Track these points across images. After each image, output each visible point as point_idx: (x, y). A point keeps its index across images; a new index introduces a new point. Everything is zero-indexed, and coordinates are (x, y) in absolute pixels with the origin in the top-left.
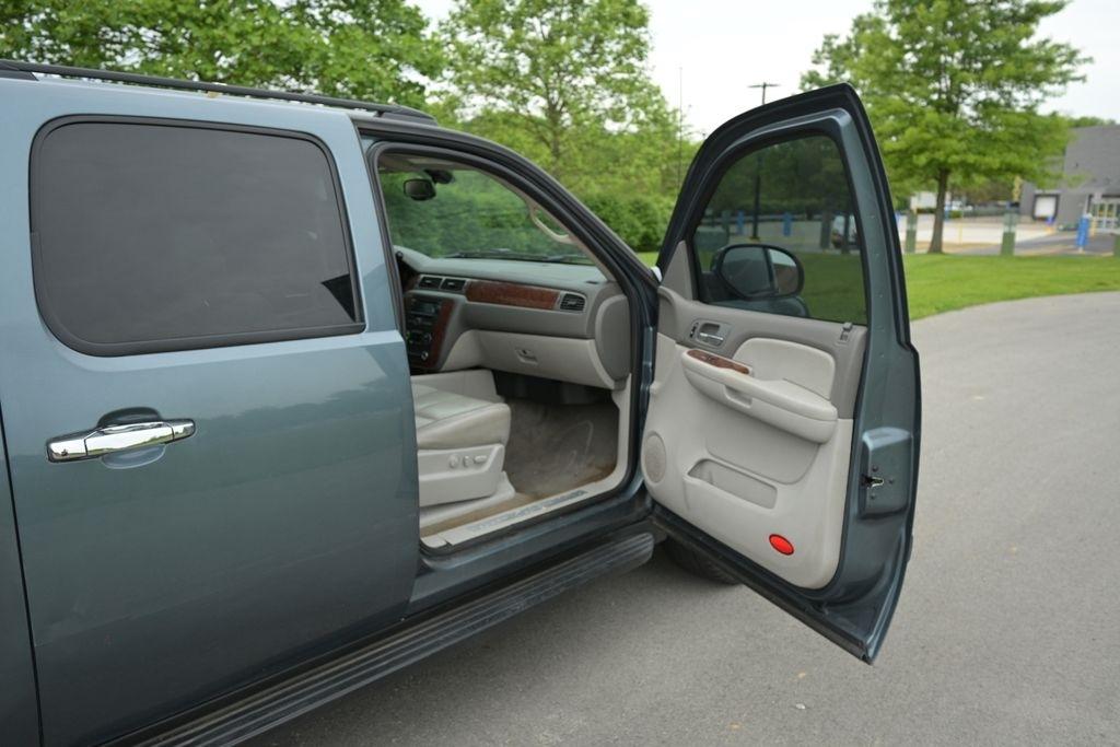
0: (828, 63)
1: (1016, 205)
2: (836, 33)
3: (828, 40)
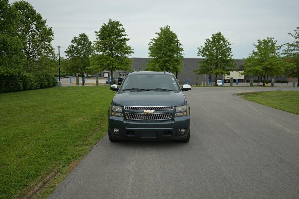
0: (76, 43)
1: (100, 74)
2: (77, 37)
3: (75, 38)
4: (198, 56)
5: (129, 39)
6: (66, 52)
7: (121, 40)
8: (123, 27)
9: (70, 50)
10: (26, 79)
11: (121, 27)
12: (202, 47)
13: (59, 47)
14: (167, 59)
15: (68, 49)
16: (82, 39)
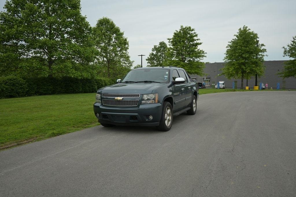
0: (155, 51)
3: (155, 46)
4: (284, 56)
5: (201, 44)
6: (147, 60)
7: (193, 45)
8: (195, 31)
9: (151, 57)
10: (101, 82)
11: (193, 32)
12: (288, 46)
13: (142, 55)
14: (243, 61)
15: (150, 57)
16: (161, 47)
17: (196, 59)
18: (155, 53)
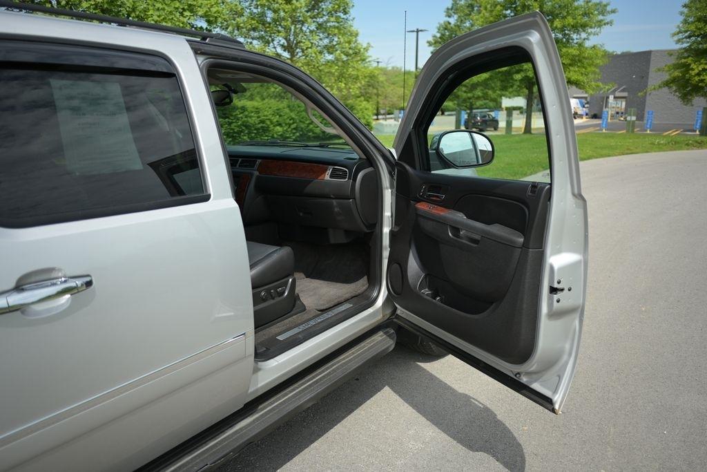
13: (418, 31)
17: (575, 36)
18: (453, 21)
